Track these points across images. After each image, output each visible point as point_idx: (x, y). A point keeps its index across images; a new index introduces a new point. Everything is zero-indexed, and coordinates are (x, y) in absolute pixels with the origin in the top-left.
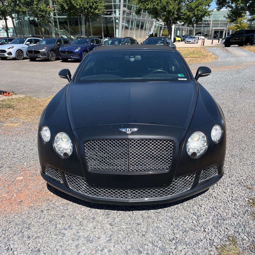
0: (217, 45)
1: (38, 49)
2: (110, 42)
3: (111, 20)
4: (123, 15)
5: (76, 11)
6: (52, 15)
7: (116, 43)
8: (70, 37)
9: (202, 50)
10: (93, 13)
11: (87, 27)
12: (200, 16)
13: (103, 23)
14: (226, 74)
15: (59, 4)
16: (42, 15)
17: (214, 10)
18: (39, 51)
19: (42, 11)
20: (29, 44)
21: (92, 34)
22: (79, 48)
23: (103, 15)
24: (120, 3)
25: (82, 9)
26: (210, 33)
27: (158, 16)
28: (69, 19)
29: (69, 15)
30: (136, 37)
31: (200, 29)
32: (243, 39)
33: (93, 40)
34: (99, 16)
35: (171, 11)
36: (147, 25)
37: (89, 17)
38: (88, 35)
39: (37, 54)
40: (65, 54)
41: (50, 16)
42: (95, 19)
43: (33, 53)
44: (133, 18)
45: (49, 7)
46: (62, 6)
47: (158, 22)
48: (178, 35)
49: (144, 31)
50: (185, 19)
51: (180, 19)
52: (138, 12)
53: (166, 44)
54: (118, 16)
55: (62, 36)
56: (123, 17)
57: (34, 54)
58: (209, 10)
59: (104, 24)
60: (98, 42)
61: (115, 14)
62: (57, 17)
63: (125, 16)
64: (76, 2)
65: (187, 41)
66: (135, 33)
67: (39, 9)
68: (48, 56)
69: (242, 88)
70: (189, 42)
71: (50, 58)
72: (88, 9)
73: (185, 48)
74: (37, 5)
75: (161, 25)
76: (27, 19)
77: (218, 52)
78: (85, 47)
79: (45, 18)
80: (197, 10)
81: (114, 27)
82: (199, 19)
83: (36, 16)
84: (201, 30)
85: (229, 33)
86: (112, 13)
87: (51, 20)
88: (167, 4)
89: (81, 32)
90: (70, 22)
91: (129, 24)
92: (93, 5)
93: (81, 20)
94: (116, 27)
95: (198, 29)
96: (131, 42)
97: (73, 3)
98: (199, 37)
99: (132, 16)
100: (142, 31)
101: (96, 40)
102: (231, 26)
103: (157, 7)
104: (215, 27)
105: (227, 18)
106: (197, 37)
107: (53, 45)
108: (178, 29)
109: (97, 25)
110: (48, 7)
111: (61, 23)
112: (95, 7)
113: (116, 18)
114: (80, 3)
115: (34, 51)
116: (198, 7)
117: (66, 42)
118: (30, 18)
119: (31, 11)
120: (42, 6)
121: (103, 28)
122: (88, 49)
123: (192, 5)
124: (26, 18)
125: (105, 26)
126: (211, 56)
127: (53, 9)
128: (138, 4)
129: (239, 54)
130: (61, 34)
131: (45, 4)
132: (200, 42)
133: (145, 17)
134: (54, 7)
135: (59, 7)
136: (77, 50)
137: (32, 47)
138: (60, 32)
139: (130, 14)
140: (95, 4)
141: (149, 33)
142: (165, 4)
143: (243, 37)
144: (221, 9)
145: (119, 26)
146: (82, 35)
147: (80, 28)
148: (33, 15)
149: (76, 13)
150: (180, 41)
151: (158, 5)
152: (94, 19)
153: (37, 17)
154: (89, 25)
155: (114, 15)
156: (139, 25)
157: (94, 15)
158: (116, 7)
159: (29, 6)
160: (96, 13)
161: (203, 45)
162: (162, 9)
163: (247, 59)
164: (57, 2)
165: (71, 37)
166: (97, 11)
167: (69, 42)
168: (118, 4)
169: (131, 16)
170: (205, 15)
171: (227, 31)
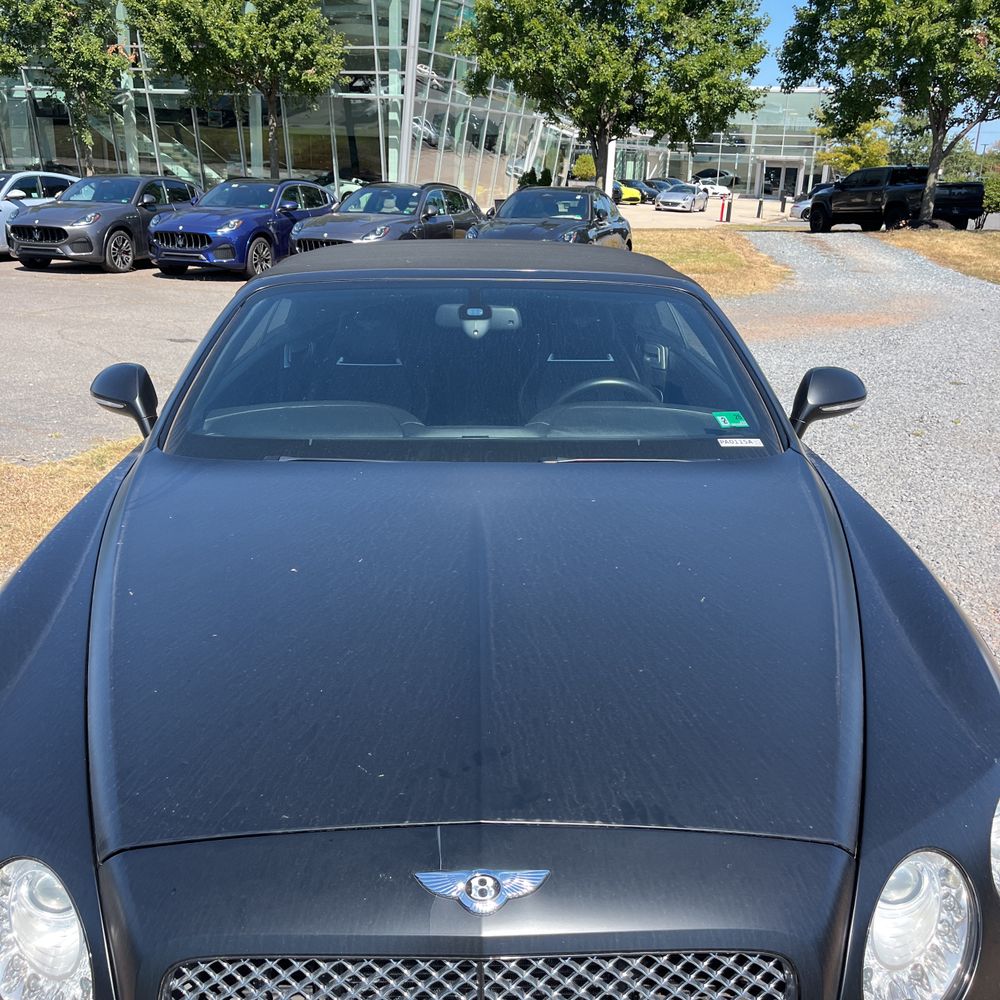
0: (778, 219)
1: (58, 222)
2: (364, 199)
3: (368, 110)
4: (416, 95)
5: (227, 69)
6: (127, 81)
7: (390, 204)
8: (200, 171)
9: (728, 241)
10: (294, 80)
11: (271, 133)
12: (718, 109)
13: (336, 122)
14: (841, 348)
15: (157, 41)
16: (87, 81)
17: (771, 90)
18: (64, 230)
19: (86, 66)
20: (23, 198)
21: (289, 162)
22: (232, 223)
23: (336, 92)
24: (404, 47)
25: (251, 65)
26: (749, 175)
27: (555, 105)
28: (198, 102)
29: (198, 85)
30: (469, 180)
31: (710, 158)
32: (880, 204)
33: (294, 190)
34: (321, 94)
35: (605, 84)
36: (511, 136)
37: (281, 95)
38: (273, 165)
39: (53, 239)
40: (173, 244)
41: (118, 84)
42: (304, 106)
43: (37, 236)
44: (457, 105)
45: (116, 51)
46: (168, 48)
47: (553, 127)
48: (629, 177)
49: (497, 156)
50: (661, 120)
51: (643, 119)
52: (478, 85)
53: (592, 218)
54: (395, 97)
55: (170, 167)
56: (416, 103)
57: (41, 240)
58: (752, 88)
59: (342, 124)
60: (314, 199)
61: (385, 88)
62: (149, 89)
63: (425, 96)
64: (226, 32)
65: (662, 203)
66: (463, 164)
67: (72, 56)
68: (103, 252)
69: (925, 418)
70: (670, 207)
71: (107, 257)
72: (274, 66)
73: (661, 233)
74: (64, 39)
75: (564, 136)
76: (22, 94)
77: (790, 253)
78: (257, 219)
79: (96, 95)
80: (709, 87)
81: (379, 138)
82: (714, 120)
83: (60, 84)
84: (713, 161)
85: (817, 178)
86: (371, 86)
87: (123, 101)
88: (593, 57)
89: (248, 155)
90: (201, 113)
91: (438, 128)
92: (296, 47)
93: (248, 107)
94: (387, 139)
95: (704, 156)
96: (449, 204)
97: (215, 38)
98: (708, 187)
99: (453, 100)
100: (493, 158)
101: (305, 189)
102: (828, 150)
103: (552, 67)
104: (768, 151)
105: (820, 121)
106: (702, 187)
107: (125, 207)
108: (628, 157)
109: (312, 128)
110: (112, 48)
111: (163, 115)
112: (306, 57)
113: (388, 106)
114: (243, 40)
115: (39, 228)
116: (711, 74)
117: (181, 194)
118: (35, 89)
119: (40, 63)
120: (87, 44)
121: (334, 142)
122: (271, 228)
123: (688, 68)
124: (20, 92)
125: (345, 133)
126: (765, 266)
127: (132, 58)
128: (478, 55)
129: (873, 261)
130: (163, 159)
131: (100, 36)
132: (714, 207)
133: (504, 104)
134: (137, 50)
135: (155, 51)
136: (226, 230)
137: (32, 211)
138: (162, 149)
139: (445, 90)
140: (303, 45)
141: (520, 167)
142: (584, 57)
143: (879, 194)
144: (797, 86)
145: (400, 137)
146: (249, 166)
147: (241, 136)
148: (46, 80)
149: (225, 78)
150: (636, 199)
151: (554, 59)
152: (301, 106)
153: (64, 86)
154: (280, 127)
155: (382, 92)
156: (479, 136)
157: (300, 87)
158: (387, 60)
159: (33, 42)
160: (306, 82)
161: (728, 220)
162: (571, 76)
163: (905, 284)
164: (149, 30)
165: (204, 174)
166: (310, 75)
167: (193, 196)
168: (395, 51)
169: (448, 100)
170: (736, 106)
171: (810, 169)
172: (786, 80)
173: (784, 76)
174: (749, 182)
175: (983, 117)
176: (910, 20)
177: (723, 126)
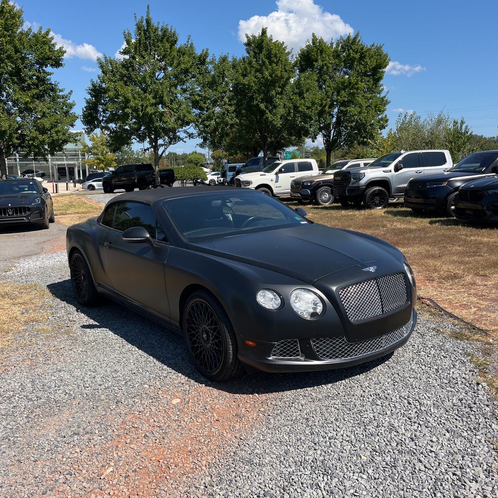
12: (61, 141)
32: (134, 180)
35: (5, 131)
80: (56, 132)
84: (31, 167)
85: (84, 171)
104: (58, 160)
123: (45, 124)
143: (133, 176)
171: (80, 167)
172: (87, 129)
173: (86, 127)
174: (51, 174)
175: (170, 143)
176: (142, 106)
177: (61, 149)
